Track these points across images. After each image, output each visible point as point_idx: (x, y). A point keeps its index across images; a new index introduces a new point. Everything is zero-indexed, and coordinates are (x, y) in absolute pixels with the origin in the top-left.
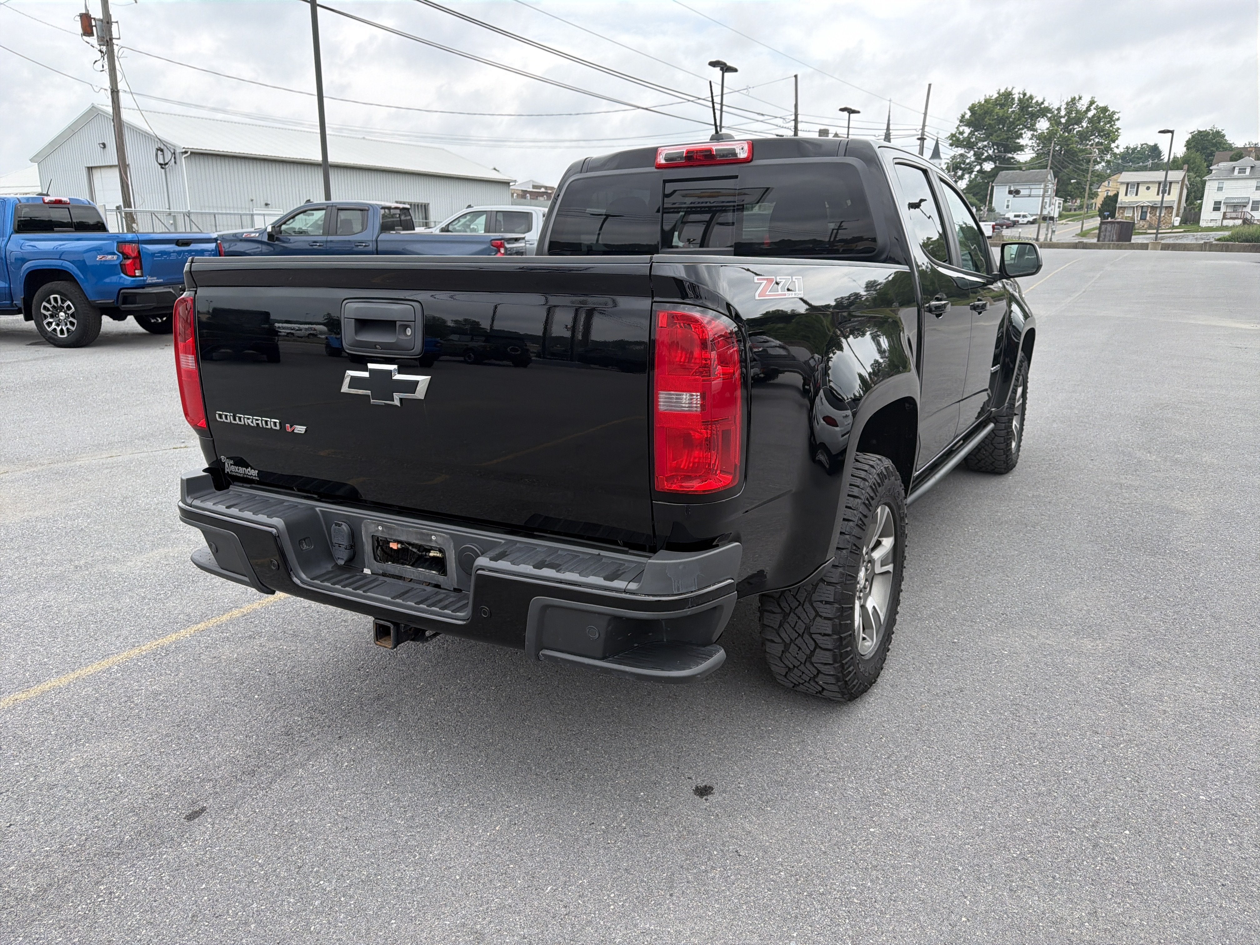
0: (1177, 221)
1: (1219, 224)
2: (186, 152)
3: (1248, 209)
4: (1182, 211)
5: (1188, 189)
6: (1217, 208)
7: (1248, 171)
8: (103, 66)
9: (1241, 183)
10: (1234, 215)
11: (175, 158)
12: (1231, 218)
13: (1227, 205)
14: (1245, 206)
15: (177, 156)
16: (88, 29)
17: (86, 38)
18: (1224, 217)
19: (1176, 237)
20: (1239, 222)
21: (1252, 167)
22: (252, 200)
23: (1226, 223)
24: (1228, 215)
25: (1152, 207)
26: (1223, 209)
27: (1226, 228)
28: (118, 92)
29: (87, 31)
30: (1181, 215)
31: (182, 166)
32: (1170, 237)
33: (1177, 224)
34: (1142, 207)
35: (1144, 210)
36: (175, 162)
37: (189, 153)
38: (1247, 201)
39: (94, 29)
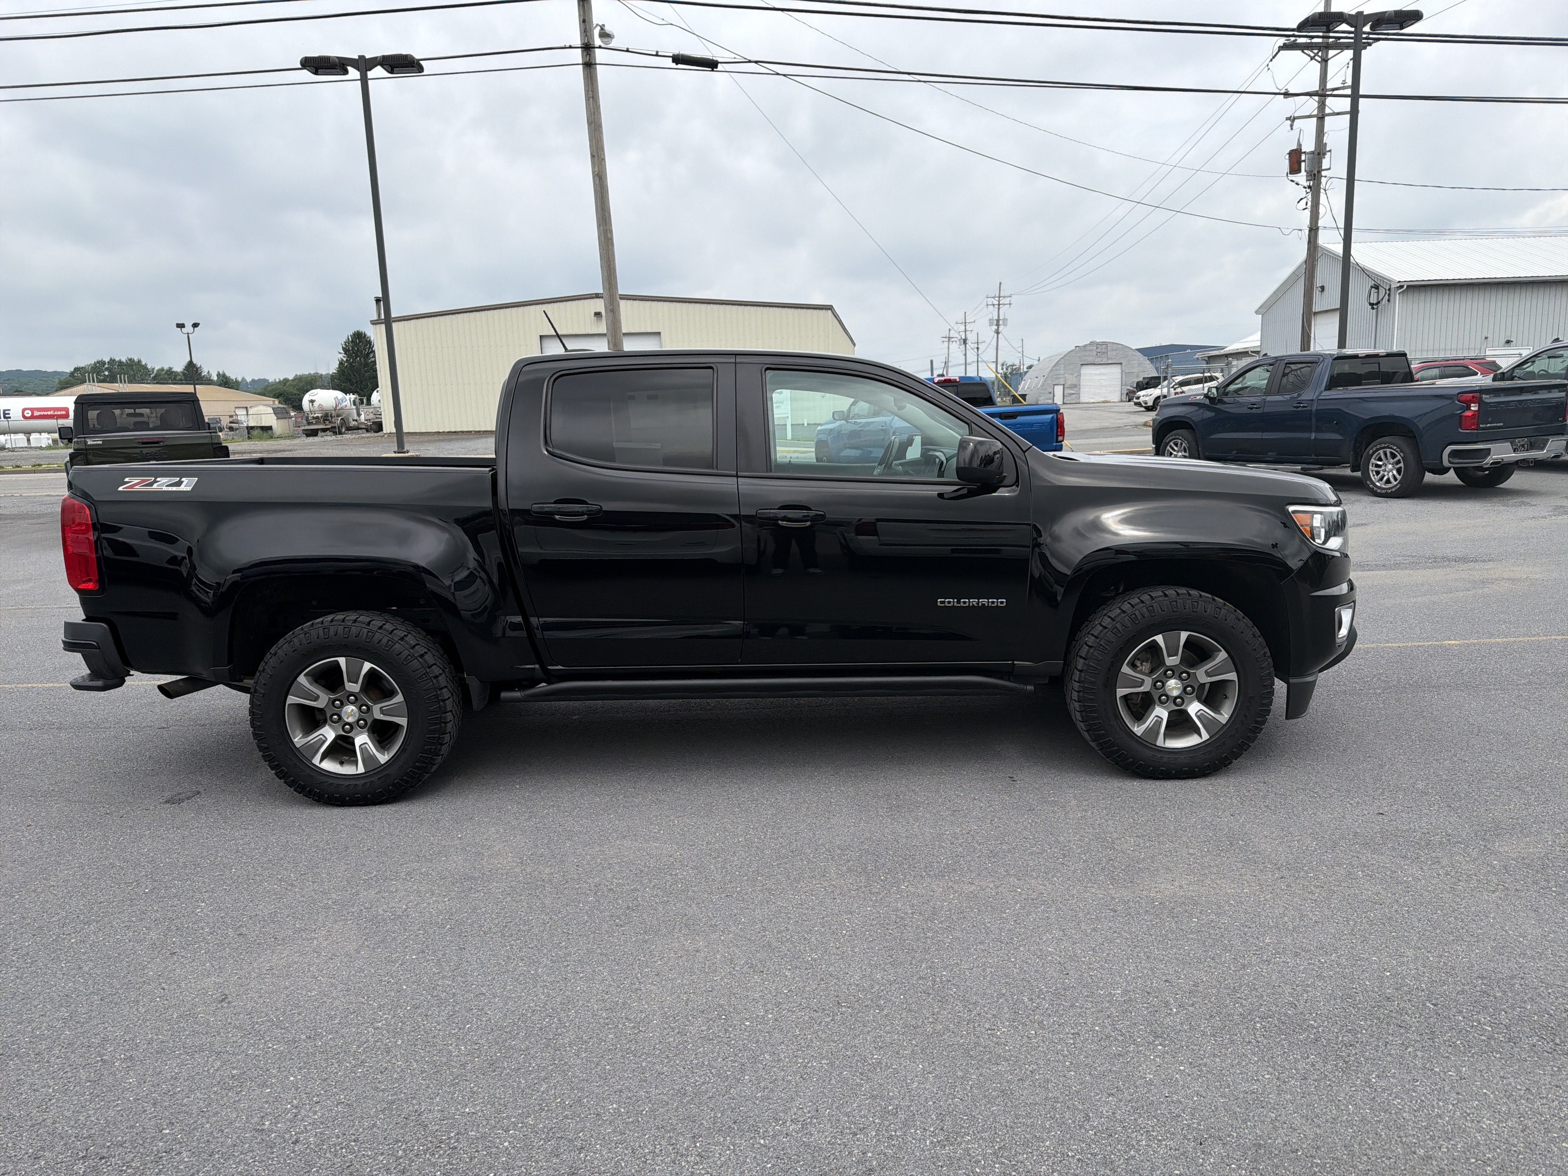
2: (1402, 287)
8: (1306, 204)
11: (1389, 295)
15: (1392, 290)
16: (1296, 166)
17: (1291, 177)
22: (1486, 338)
28: (1317, 229)
29: (1295, 168)
31: (1395, 303)
36: (1389, 300)
37: (1405, 287)
39: (1303, 164)
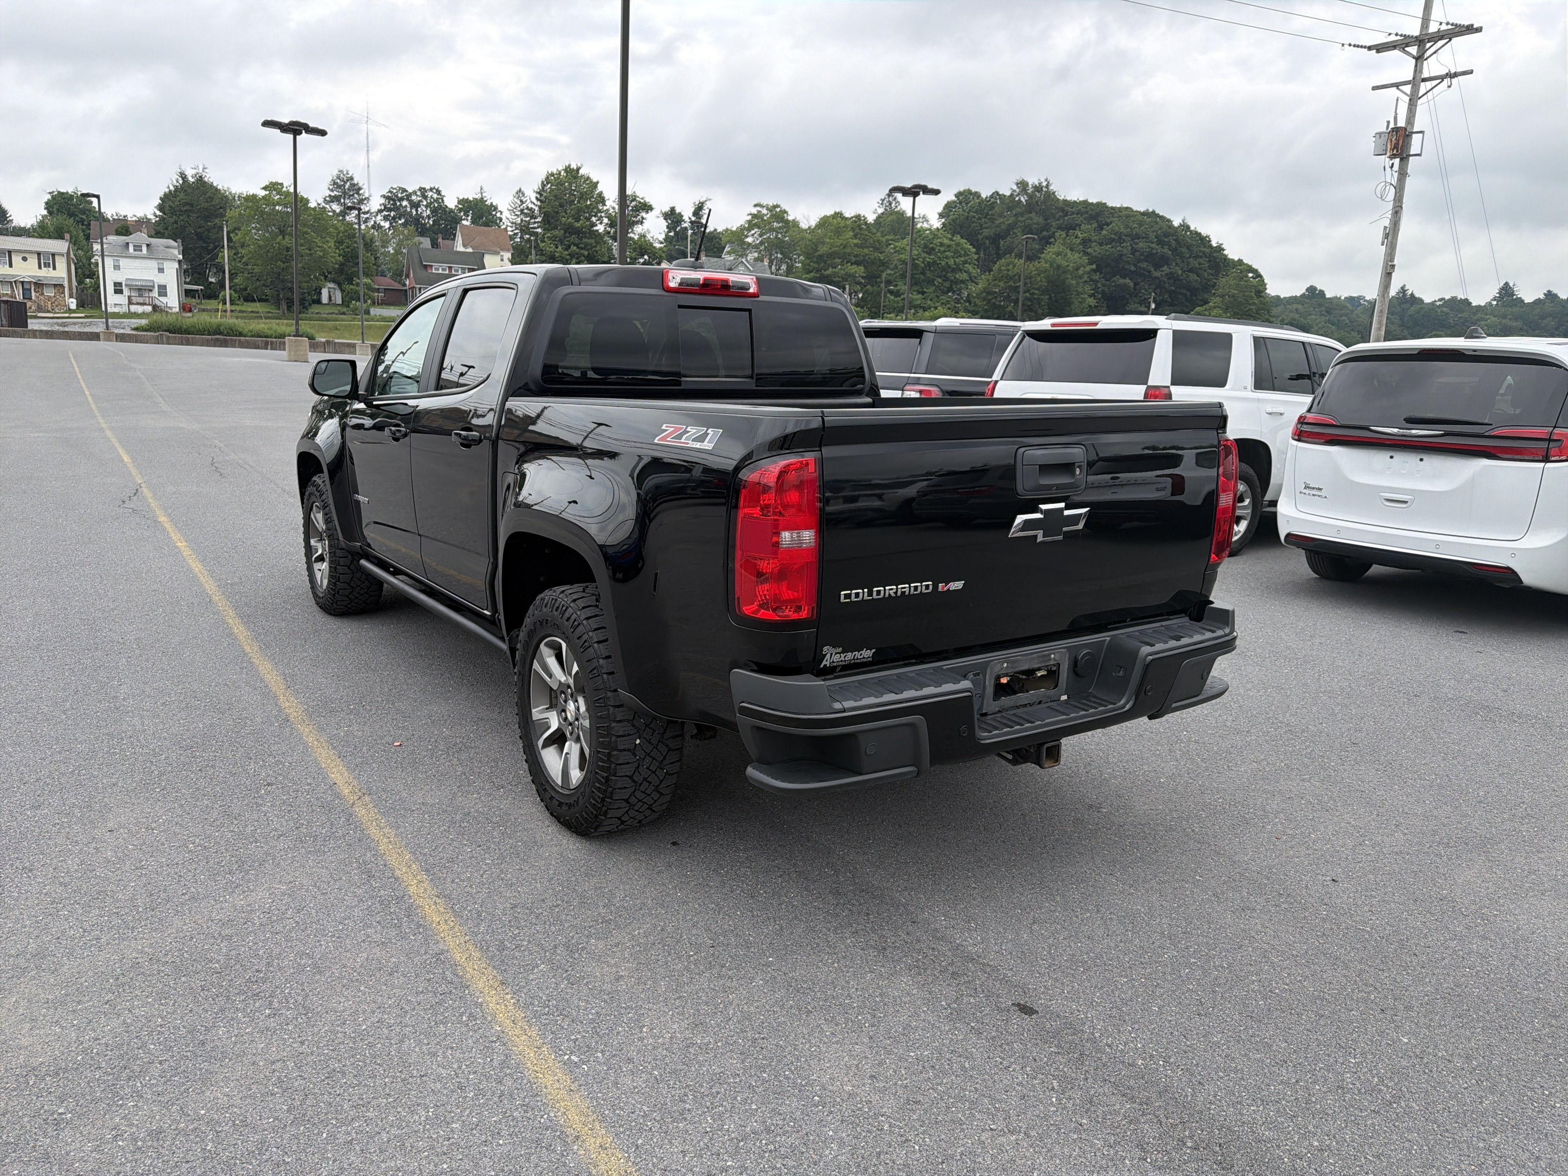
0: (73, 303)
1: (125, 309)
3: (155, 293)
4: (74, 291)
5: (75, 264)
6: (118, 290)
7: (144, 248)
9: (138, 262)
10: (141, 300)
12: (138, 304)
13: (131, 288)
14: (151, 291)
18: (130, 303)
19: (82, 323)
20: (149, 309)
21: (148, 245)
23: (133, 308)
24: (134, 300)
25: (35, 284)
26: (126, 292)
27: (136, 315)
30: (74, 295)
32: (75, 324)
33: (73, 306)
34: (22, 283)
35: (27, 286)
38: (152, 284)
